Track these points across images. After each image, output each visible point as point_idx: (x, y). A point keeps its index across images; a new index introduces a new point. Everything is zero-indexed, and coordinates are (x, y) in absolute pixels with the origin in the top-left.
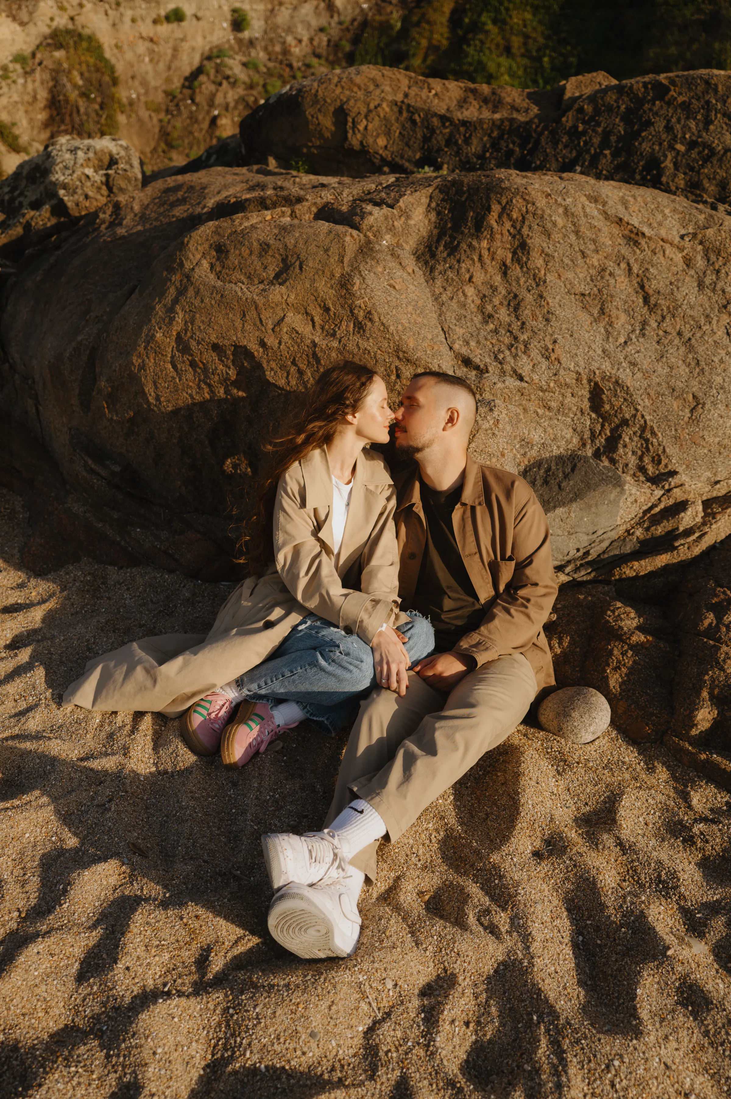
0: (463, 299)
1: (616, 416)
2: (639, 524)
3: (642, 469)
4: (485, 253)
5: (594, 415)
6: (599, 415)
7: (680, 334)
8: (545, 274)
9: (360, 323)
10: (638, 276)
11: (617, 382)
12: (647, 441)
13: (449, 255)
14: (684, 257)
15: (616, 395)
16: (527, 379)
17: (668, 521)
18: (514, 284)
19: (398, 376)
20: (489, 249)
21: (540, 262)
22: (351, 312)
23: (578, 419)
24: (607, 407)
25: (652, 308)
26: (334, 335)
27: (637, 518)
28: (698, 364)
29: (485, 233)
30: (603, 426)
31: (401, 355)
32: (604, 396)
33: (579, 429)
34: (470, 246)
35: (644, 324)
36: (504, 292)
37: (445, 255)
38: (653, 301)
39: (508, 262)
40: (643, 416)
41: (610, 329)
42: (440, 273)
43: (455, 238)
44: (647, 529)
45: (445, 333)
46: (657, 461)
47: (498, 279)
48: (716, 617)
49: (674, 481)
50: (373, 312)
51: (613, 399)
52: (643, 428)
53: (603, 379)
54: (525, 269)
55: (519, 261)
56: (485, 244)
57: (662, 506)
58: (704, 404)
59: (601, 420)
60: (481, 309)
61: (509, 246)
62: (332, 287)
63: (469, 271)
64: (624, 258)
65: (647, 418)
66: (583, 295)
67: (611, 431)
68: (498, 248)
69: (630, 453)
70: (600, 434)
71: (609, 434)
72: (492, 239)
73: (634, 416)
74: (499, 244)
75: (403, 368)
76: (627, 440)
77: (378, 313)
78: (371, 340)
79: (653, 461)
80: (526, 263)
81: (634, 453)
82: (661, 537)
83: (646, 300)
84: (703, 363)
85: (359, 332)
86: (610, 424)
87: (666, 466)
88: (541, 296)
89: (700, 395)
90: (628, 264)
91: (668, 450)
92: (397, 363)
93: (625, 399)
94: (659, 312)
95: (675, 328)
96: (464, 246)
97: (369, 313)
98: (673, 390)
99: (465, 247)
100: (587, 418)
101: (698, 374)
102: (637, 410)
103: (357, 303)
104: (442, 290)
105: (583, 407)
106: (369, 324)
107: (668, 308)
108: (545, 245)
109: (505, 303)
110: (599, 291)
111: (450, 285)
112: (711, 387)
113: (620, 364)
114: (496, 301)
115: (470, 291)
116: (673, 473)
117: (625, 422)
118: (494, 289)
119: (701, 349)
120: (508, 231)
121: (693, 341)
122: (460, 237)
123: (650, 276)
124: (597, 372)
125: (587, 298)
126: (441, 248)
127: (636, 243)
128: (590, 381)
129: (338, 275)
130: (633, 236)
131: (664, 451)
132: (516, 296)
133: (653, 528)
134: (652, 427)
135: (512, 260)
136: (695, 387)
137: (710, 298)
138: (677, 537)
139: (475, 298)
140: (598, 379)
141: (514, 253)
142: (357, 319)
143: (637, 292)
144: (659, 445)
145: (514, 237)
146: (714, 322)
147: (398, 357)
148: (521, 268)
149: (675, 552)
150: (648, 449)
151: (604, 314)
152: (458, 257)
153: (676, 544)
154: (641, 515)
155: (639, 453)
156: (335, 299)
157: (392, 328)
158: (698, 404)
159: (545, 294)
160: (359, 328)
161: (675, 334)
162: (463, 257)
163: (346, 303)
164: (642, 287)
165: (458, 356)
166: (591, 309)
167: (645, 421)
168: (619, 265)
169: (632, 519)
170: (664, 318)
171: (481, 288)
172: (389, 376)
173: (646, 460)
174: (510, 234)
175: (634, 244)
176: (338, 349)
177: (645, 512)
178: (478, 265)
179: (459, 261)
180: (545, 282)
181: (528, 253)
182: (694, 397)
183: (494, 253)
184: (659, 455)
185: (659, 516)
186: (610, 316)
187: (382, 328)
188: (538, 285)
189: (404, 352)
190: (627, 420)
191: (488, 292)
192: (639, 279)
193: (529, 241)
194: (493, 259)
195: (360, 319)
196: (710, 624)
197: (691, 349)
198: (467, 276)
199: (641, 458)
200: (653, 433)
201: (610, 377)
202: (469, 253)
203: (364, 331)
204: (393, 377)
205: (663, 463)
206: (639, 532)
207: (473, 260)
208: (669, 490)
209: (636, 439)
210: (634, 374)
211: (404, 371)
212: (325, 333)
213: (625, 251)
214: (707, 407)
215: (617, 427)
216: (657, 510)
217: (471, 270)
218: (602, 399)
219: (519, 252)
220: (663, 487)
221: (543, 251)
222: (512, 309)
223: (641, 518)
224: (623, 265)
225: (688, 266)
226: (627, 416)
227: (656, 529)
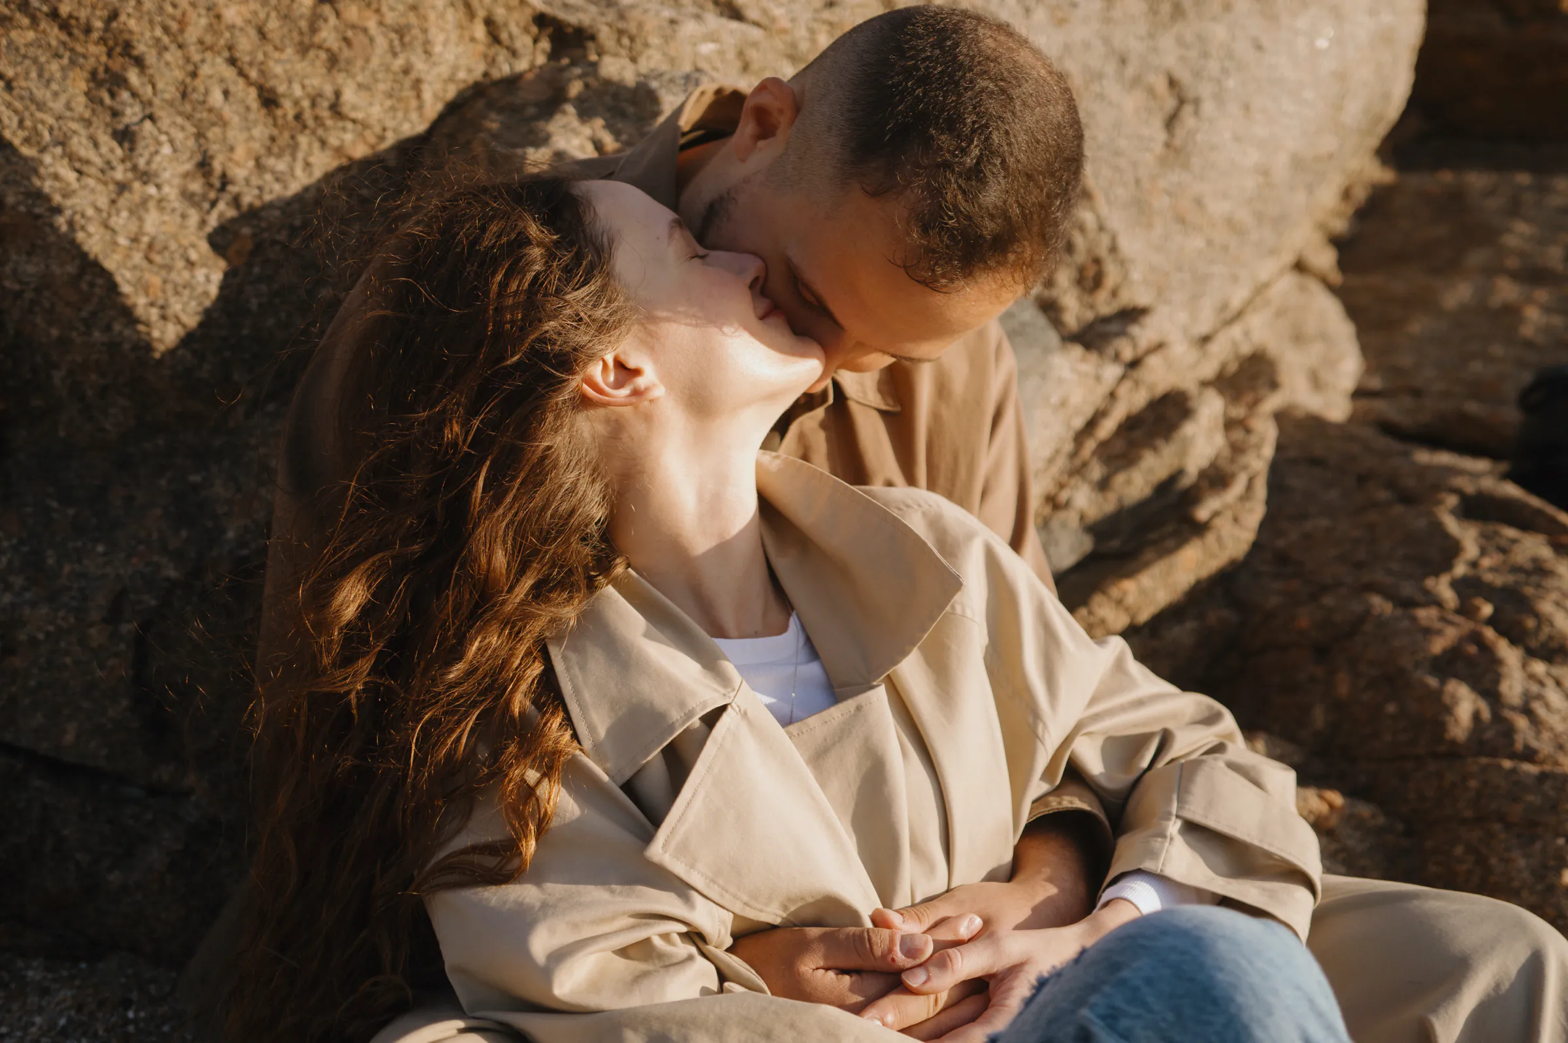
2: (1077, 471)
3: (1048, 308)
16: (752, 13)
17: (1156, 451)
44: (1103, 485)
46: (1090, 280)
48: (1476, 688)
49: (1143, 334)
57: (1118, 414)
58: (1197, 102)
79: (1080, 281)
82: (1142, 504)
87: (1114, 294)
89: (1184, 76)
91: (1123, 243)
98: (1122, 62)
101: (1171, 16)
112: (1205, 55)
116: (1134, 314)
131: (1113, 249)
133: (1120, 479)
136: (1169, 56)
138: (1192, 496)
144: (1101, 229)
149: (1211, 537)
153: (1201, 514)
154: (1069, 447)
158: (1182, 101)
169: (1052, 460)
173: (1064, 277)
177: (1080, 436)
182: (1172, 83)
184: (1097, 261)
185: (1118, 444)
196: (1476, 715)
205: (1108, 282)
206: (1082, 498)
208: (1134, 364)
214: (1207, 107)
216: (1109, 426)
220: (1116, 356)
223: (1072, 455)
227: (1129, 482)
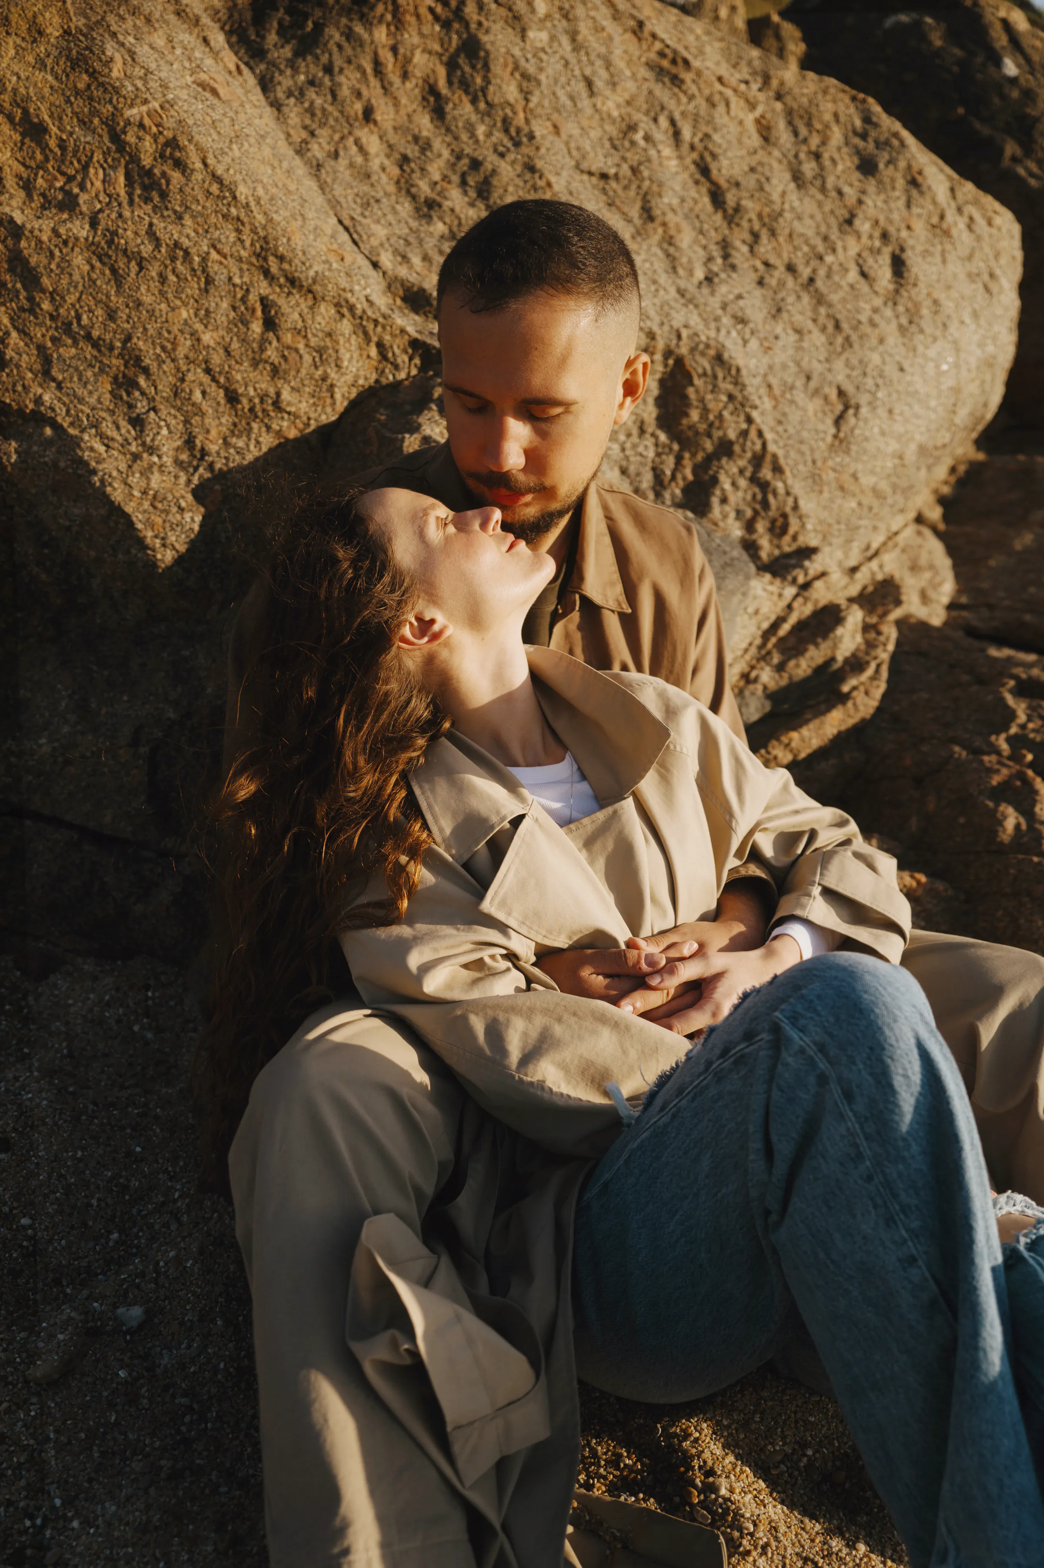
0: (359, 160)
1: (709, 436)
2: (763, 657)
3: (750, 547)
4: (387, 57)
5: (663, 437)
6: (675, 435)
7: (791, 268)
8: (527, 121)
9: (149, 173)
10: (692, 148)
11: (719, 358)
12: (764, 486)
13: (299, 53)
14: (758, 121)
15: (715, 389)
17: (817, 645)
18: (464, 137)
19: (270, 324)
20: (394, 50)
21: (511, 92)
22: (116, 138)
23: (634, 446)
24: (695, 415)
25: (733, 216)
26: (69, 204)
27: (753, 651)
28: (837, 326)
29: (380, 8)
30: (679, 459)
31: (274, 265)
32: (691, 391)
33: (632, 469)
34: (349, 35)
35: (725, 246)
36: (446, 153)
37: (287, 52)
38: (731, 199)
39: (442, 84)
40: (760, 434)
41: (672, 250)
42: (290, 94)
43: (306, 16)
44: (780, 668)
45: (346, 229)
46: (779, 529)
47: (425, 123)
48: (1019, 809)
49: (814, 566)
50: (183, 141)
51: (709, 397)
52: (758, 460)
53: (693, 350)
54: (482, 105)
55: (465, 85)
56: (381, 34)
57: (793, 619)
58: (857, 407)
59: (676, 447)
60: (406, 187)
61: (437, 47)
62: (41, 64)
63: (359, 95)
64: (663, 108)
65: (769, 436)
66: (604, 176)
67: (695, 472)
68: (414, 48)
69: (732, 515)
70: (673, 477)
71: (690, 477)
72: (398, 24)
73: (744, 434)
74: (416, 40)
75: (281, 301)
76: (727, 486)
77: (199, 148)
78: (188, 221)
79: (771, 530)
80: (484, 90)
81: (739, 513)
82: (806, 681)
83: (717, 198)
84: (845, 326)
85: (147, 200)
86: (693, 455)
87: (795, 538)
88: (531, 168)
89: (849, 389)
90: (673, 122)
91: (802, 503)
92: (263, 288)
93: (731, 397)
94: (745, 224)
95: (779, 256)
96: (334, 35)
97: (173, 143)
98: (808, 378)
99: (337, 36)
100: (649, 442)
101: (843, 346)
102: (749, 420)
103: (132, 113)
104: (304, 135)
105: (645, 416)
106: (176, 176)
107: (760, 216)
108: (517, 52)
109: (455, 179)
110: (635, 170)
111: (322, 125)
112: (865, 374)
113: (717, 319)
114: (435, 171)
115: (373, 144)
116: (808, 552)
117: (725, 449)
118: (426, 146)
119: (834, 298)
120: (431, 10)
121: (819, 283)
122: (318, 13)
123: (717, 151)
124: (685, 333)
125: (613, 184)
126: (272, 38)
127: (676, 81)
128: (668, 353)
129: (54, 32)
130: (665, 63)
131: (796, 507)
132: (476, 164)
133: (792, 663)
134: (775, 456)
135: (450, 83)
136: (840, 375)
137: (820, 205)
138: (840, 676)
139: (387, 162)
140: (684, 350)
141: (452, 66)
142: (134, 159)
143: (697, 182)
144: (788, 493)
145: (446, 25)
146: (840, 250)
147: (267, 273)
148: (474, 101)
149: (850, 704)
150: (765, 505)
151: (651, 218)
152: (325, 58)
153: (845, 688)
154: (758, 641)
155: (749, 513)
156: (59, 100)
157: (243, 191)
158: (847, 407)
159: (539, 164)
160: (145, 188)
161: (782, 269)
162: (338, 62)
163: (94, 113)
164: (704, 170)
165: (392, 284)
166: (626, 209)
167: (764, 445)
168: (655, 120)
169: (746, 651)
170: (756, 236)
171: (393, 138)
172: (246, 323)
173: (761, 526)
174: (437, 18)
175: (673, 83)
176: (91, 245)
177: (767, 634)
178: (374, 82)
179: (328, 69)
180: (531, 137)
181: (486, 67)
182: (841, 393)
183: (408, 60)
184: (785, 516)
185: (792, 641)
186: (664, 224)
187: (215, 188)
188: (517, 144)
189: (281, 258)
190: (731, 443)
191: (412, 151)
192: (695, 156)
193: (485, 38)
194: (405, 76)
195: (147, 161)
196: (1018, 827)
197: (820, 300)
198: (358, 107)
199: (750, 526)
200: (777, 469)
201: (708, 346)
202: (349, 51)
203: (164, 195)
204: (257, 327)
205: (792, 531)
206: (766, 676)
207: (360, 69)
208: (806, 586)
209: (743, 483)
210: (745, 342)
211: (285, 309)
212: (38, 201)
213: (662, 93)
214: (864, 410)
215: (709, 459)
216: (786, 628)
217: (365, 92)
218: (685, 397)
219: (462, 60)
220: (794, 581)
221: (516, 67)
222: (473, 194)
223: (761, 647)
224: (663, 122)
225: (766, 139)
226: (732, 435)
227: (798, 666)
